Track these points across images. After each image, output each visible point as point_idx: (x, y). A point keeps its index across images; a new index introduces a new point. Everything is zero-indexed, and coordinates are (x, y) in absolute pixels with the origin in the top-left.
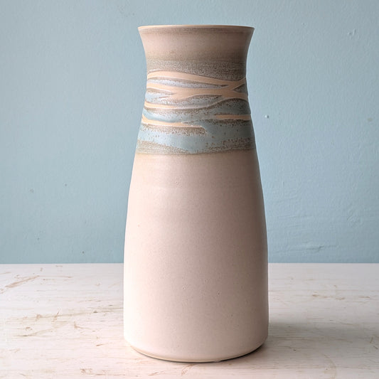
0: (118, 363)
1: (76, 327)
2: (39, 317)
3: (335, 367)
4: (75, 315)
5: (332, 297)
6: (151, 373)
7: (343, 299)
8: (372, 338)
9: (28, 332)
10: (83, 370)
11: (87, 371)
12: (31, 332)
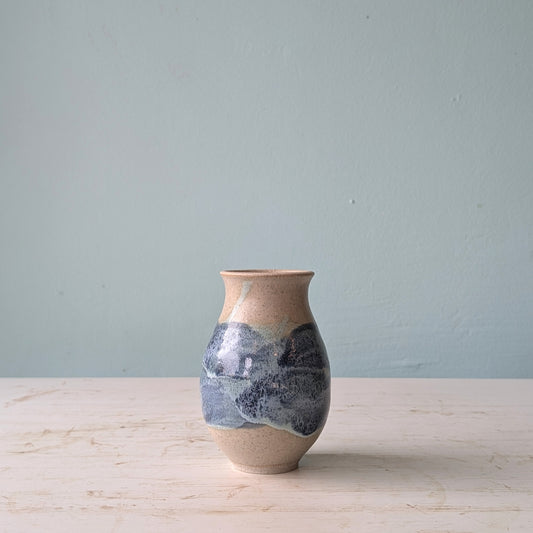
0: (140, 484)
1: (93, 443)
2: (46, 432)
3: (443, 490)
4: (95, 430)
5: (436, 412)
6: (184, 496)
7: (452, 414)
8: (493, 457)
9: (28, 449)
10: (91, 492)
11: (96, 494)
12: (32, 449)
